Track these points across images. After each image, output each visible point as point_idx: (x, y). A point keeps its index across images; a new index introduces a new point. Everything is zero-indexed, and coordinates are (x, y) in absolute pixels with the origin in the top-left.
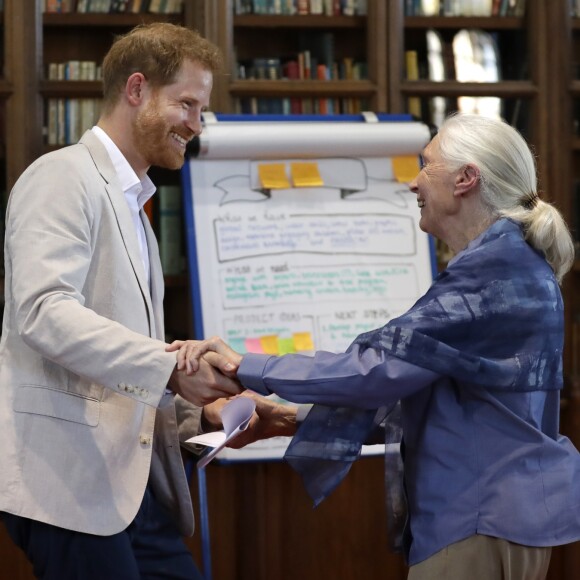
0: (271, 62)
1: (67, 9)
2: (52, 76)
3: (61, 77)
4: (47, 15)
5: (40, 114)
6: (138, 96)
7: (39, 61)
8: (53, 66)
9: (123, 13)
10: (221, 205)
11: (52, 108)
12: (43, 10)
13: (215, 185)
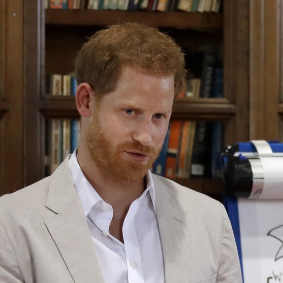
1: (75, 5)
2: (55, 91)
3: (66, 92)
4: (50, 11)
5: (41, 138)
6: (88, 107)
7: (40, 72)
8: (56, 78)
9: (145, 10)
10: (276, 260)
11: (55, 132)
12: (45, 6)
13: (269, 234)
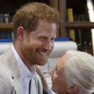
0: (6, 15)
6: (22, 36)
